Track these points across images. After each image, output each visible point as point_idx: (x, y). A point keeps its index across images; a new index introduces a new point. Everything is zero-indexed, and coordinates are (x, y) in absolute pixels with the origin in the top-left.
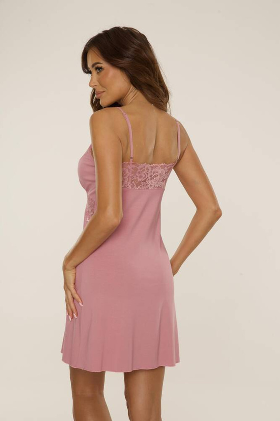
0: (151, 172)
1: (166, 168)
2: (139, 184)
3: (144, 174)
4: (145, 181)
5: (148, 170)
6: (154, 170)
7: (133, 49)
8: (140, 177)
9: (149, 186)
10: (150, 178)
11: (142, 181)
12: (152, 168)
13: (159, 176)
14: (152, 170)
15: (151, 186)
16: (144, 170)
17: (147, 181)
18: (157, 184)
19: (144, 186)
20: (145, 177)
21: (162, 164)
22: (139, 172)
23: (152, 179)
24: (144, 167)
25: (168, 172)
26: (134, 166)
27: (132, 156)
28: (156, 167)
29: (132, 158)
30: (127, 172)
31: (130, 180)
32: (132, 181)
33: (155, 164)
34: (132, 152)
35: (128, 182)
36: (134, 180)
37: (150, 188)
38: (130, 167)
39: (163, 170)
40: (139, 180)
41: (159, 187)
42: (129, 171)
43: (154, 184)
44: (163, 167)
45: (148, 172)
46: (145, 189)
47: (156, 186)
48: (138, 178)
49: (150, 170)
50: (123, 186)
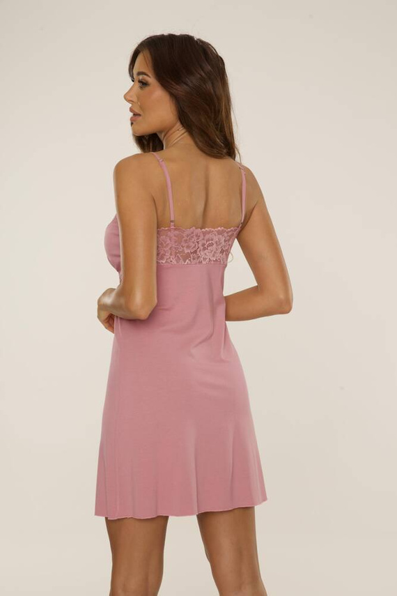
0: (203, 239)
1: (226, 235)
2: (187, 257)
3: (193, 243)
4: (195, 252)
5: (198, 236)
6: (207, 237)
7: (199, 76)
8: (188, 247)
9: (202, 259)
10: (202, 248)
11: (192, 253)
12: (204, 234)
13: (215, 245)
14: (204, 236)
15: (205, 259)
16: (192, 237)
17: (198, 253)
18: (213, 256)
19: (194, 259)
20: (195, 247)
22: (186, 241)
23: (204, 249)
24: (193, 233)
25: (229, 240)
26: (177, 232)
27: (172, 219)
28: (209, 232)
29: (172, 221)
30: (168, 242)
31: (174, 253)
32: (176, 253)
33: (208, 228)
34: (173, 213)
35: (171, 254)
36: (179, 252)
37: (204, 262)
38: (172, 234)
39: (221, 236)
40: (186, 252)
41: (216, 260)
42: (170, 239)
43: (209, 256)
44: (220, 233)
45: (198, 239)
46: (196, 264)
47: (212, 259)
48: (185, 248)
49: (202, 237)
50: (164, 262)
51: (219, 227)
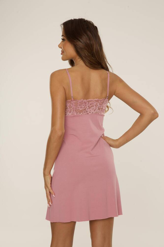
1: (100, 102)
2: (81, 112)
3: (83, 105)
4: (85, 109)
8: (81, 108)
9: (88, 112)
11: (83, 110)
12: (89, 102)
13: (95, 107)
14: (89, 103)
15: (90, 112)
16: (83, 103)
17: (86, 110)
18: (94, 111)
19: (84, 112)
20: (84, 107)
21: (96, 99)
22: (79, 105)
23: (89, 108)
24: (82, 101)
25: (102, 104)
26: (75, 101)
27: (72, 96)
28: (91, 101)
30: (72, 106)
31: (74, 110)
32: (76, 110)
33: (90, 99)
34: (72, 93)
36: (77, 110)
37: (89, 114)
38: (73, 102)
39: (97, 103)
40: (80, 109)
41: (96, 113)
42: (72, 105)
43: (92, 111)
44: (96, 101)
45: (86, 104)
46: (85, 114)
47: (94, 112)
48: (80, 108)
49: (87, 103)
50: (71, 114)
51: (95, 98)
